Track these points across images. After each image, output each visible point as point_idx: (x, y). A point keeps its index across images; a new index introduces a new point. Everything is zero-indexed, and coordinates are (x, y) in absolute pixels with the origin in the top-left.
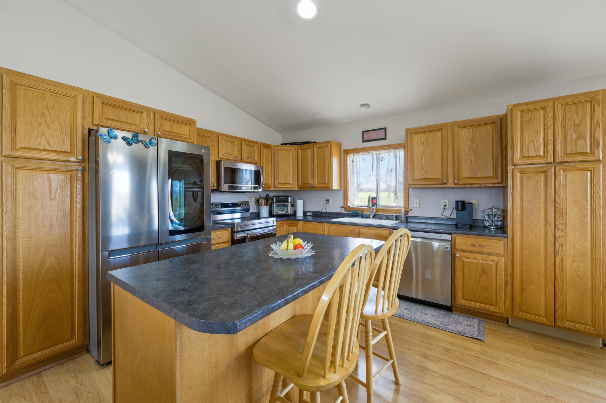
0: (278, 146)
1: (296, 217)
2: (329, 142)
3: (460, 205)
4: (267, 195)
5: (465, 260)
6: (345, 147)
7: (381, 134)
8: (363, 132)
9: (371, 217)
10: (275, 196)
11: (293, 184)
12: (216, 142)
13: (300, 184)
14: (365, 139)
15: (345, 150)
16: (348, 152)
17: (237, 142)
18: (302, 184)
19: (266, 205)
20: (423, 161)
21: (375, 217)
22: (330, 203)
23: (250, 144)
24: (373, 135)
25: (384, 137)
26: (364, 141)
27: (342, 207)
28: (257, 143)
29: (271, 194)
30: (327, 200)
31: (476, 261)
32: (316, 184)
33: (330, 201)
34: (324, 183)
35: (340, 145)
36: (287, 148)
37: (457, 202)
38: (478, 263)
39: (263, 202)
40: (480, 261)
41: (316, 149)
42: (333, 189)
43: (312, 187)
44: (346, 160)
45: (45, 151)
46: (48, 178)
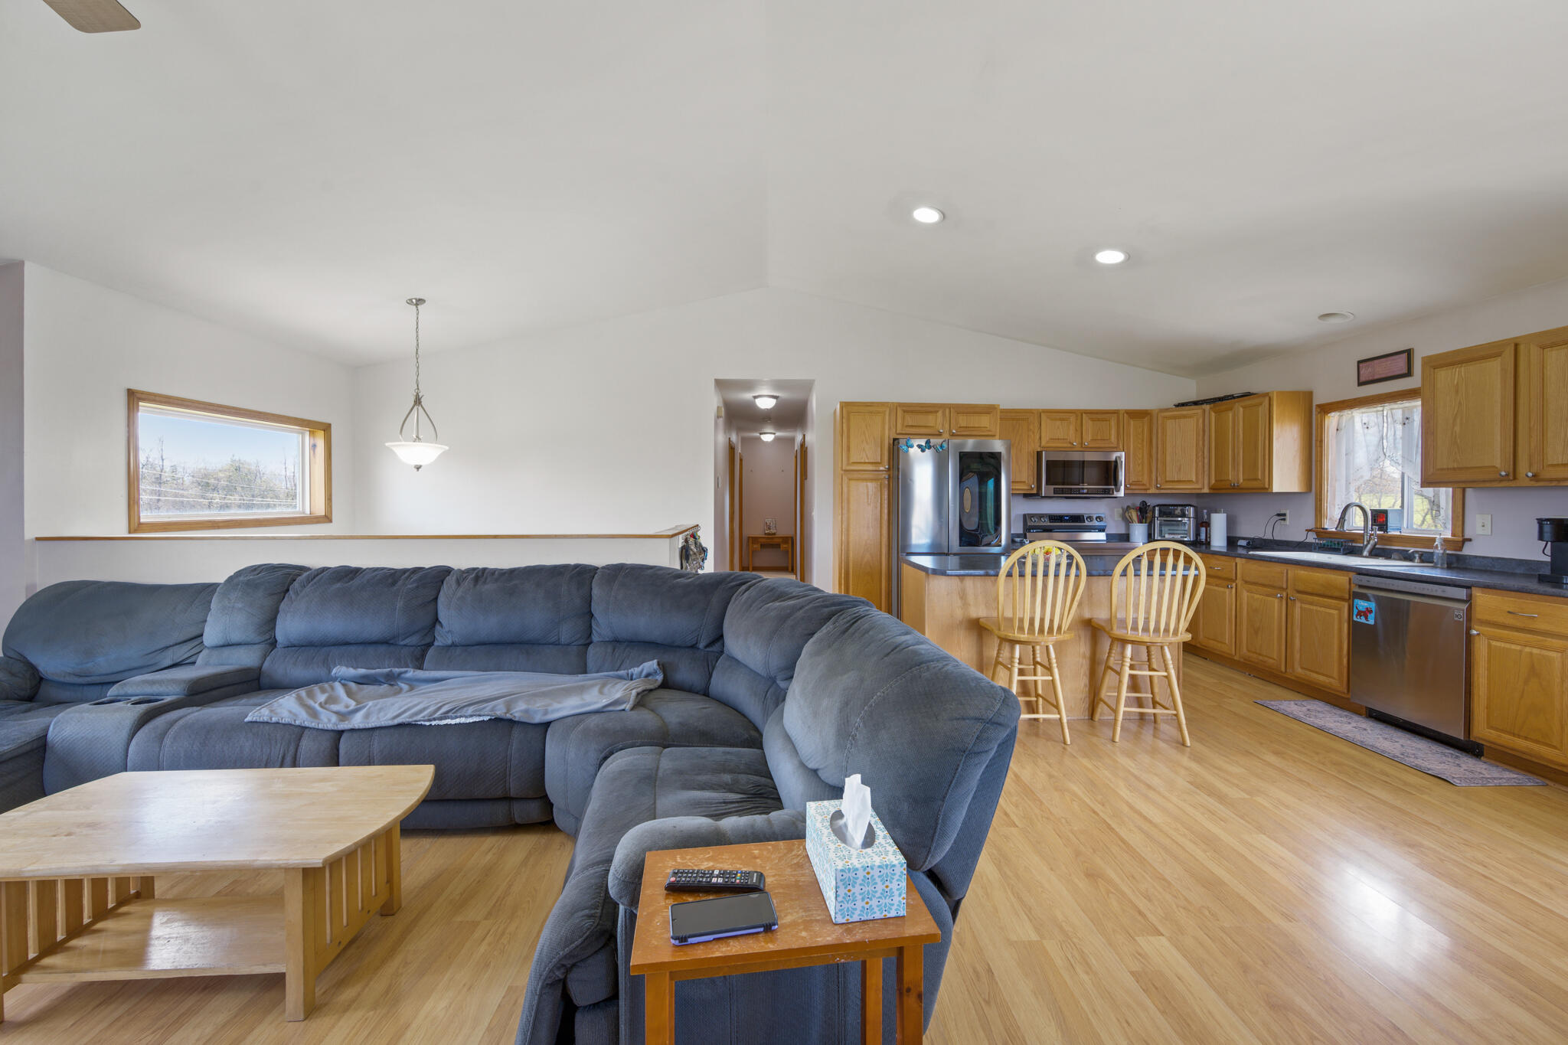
0: (1167, 410)
1: (1210, 548)
2: (1266, 395)
3: (1547, 528)
4: (1144, 503)
5: (1494, 643)
6: (1318, 400)
7: (1400, 364)
8: (1359, 362)
9: (1365, 553)
10: (1158, 506)
11: (1197, 482)
12: (1037, 424)
13: (1213, 482)
14: (1363, 379)
15: (1318, 406)
16: (1327, 408)
17: (1073, 418)
18: (1216, 481)
19: (1140, 522)
20: (1457, 429)
21: (1375, 553)
22: (1288, 522)
23: (1094, 416)
24: (1380, 369)
25: (1405, 371)
26: (1360, 384)
27: (1308, 531)
28: (1116, 412)
29: (1151, 502)
30: (1279, 515)
31: (1518, 648)
32: (1241, 481)
33: (1288, 517)
34: (1256, 479)
35: (1309, 396)
36: (1185, 413)
37: (1541, 522)
38: (1521, 651)
39: (1134, 515)
40: (1527, 649)
41: (1241, 409)
42: (1276, 488)
43: (1234, 487)
44: (1321, 426)
45: (865, 463)
46: (867, 486)
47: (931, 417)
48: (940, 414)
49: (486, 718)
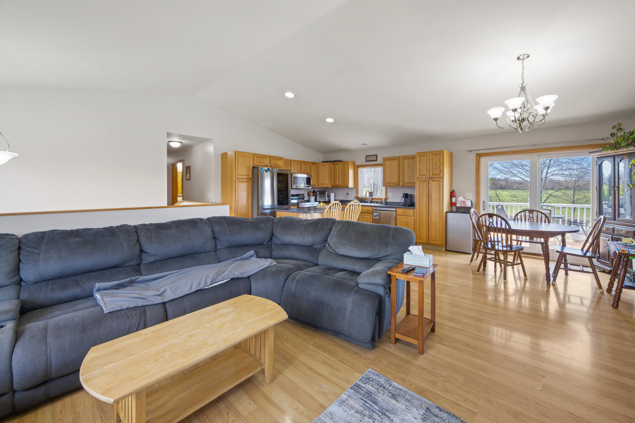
0: (320, 163)
2: (347, 162)
3: (404, 195)
4: (314, 190)
5: (400, 219)
6: (357, 164)
7: (374, 158)
8: (366, 156)
9: (369, 202)
10: (318, 191)
11: (328, 184)
12: (290, 165)
13: (332, 184)
14: (367, 160)
15: (357, 166)
16: (359, 166)
17: (299, 163)
18: (333, 184)
19: (313, 196)
20: (390, 174)
21: (371, 202)
22: (349, 195)
23: (305, 163)
24: (371, 158)
25: (376, 160)
26: (366, 161)
27: (355, 197)
28: (308, 162)
29: (316, 190)
30: (347, 193)
31: (404, 219)
32: (341, 184)
33: (349, 194)
34: (345, 184)
35: (354, 163)
36: (325, 164)
37: (403, 194)
38: (405, 220)
39: (312, 194)
40: (406, 220)
41: (341, 165)
42: (349, 187)
43: (339, 186)
44: (357, 171)
45: (243, 175)
46: (244, 184)
47: (265, 159)
48: (267, 159)
49: (228, 280)
